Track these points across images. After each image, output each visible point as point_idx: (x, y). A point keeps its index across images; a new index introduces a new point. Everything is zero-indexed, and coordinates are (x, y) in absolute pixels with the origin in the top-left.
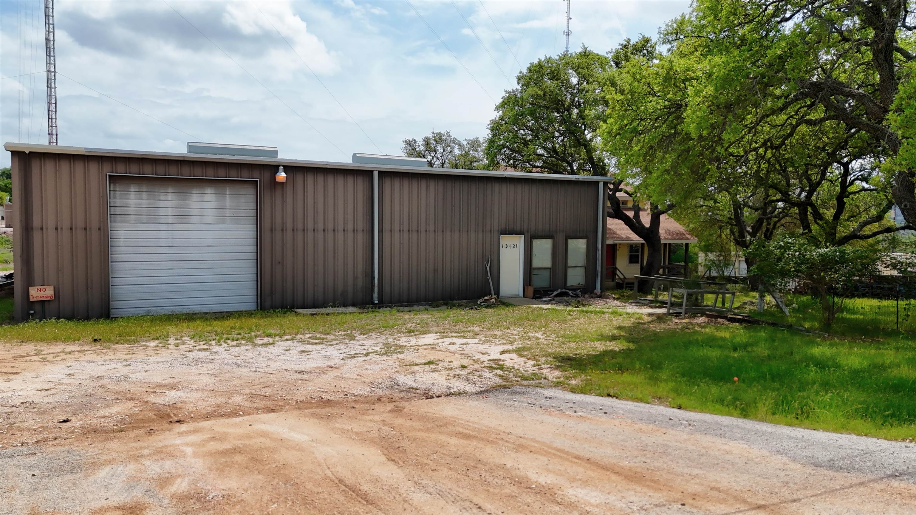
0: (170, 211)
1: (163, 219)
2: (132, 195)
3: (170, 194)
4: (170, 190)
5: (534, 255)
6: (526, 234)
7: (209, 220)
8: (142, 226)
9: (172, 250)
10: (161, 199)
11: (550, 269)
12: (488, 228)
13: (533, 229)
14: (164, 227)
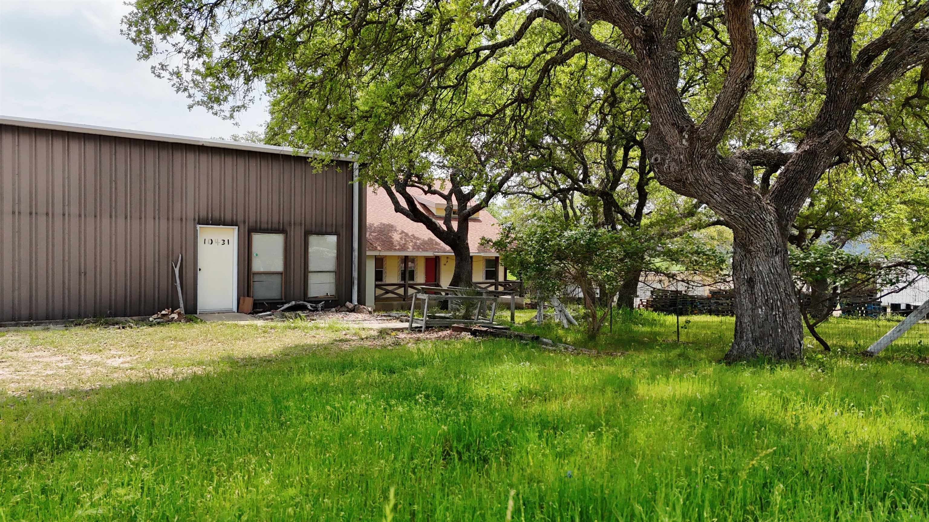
5: (254, 254)
6: (242, 226)
11: (282, 274)
12: (177, 214)
13: (252, 219)
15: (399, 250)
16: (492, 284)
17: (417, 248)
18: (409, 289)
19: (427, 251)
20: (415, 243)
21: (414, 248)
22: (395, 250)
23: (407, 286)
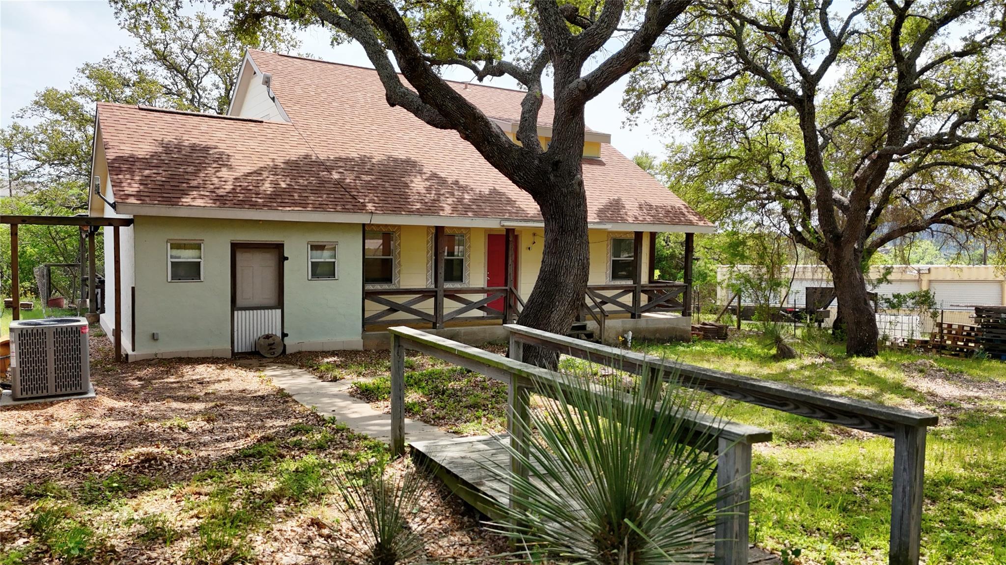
15: (419, 212)
16: (627, 290)
17: (461, 208)
18: (446, 300)
19: (485, 216)
20: (460, 200)
21: (455, 209)
22: (411, 212)
23: (440, 293)
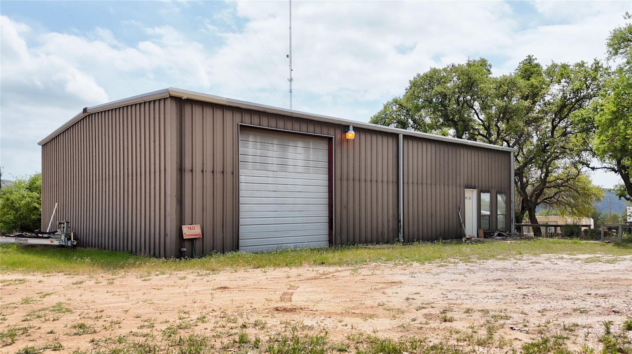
0: (275, 161)
1: (270, 167)
2: (251, 144)
3: (275, 146)
4: (275, 142)
5: (481, 205)
6: (478, 189)
7: (300, 169)
8: (256, 173)
9: (276, 194)
10: (270, 149)
11: (489, 216)
12: (458, 183)
13: (481, 185)
14: (270, 174)
